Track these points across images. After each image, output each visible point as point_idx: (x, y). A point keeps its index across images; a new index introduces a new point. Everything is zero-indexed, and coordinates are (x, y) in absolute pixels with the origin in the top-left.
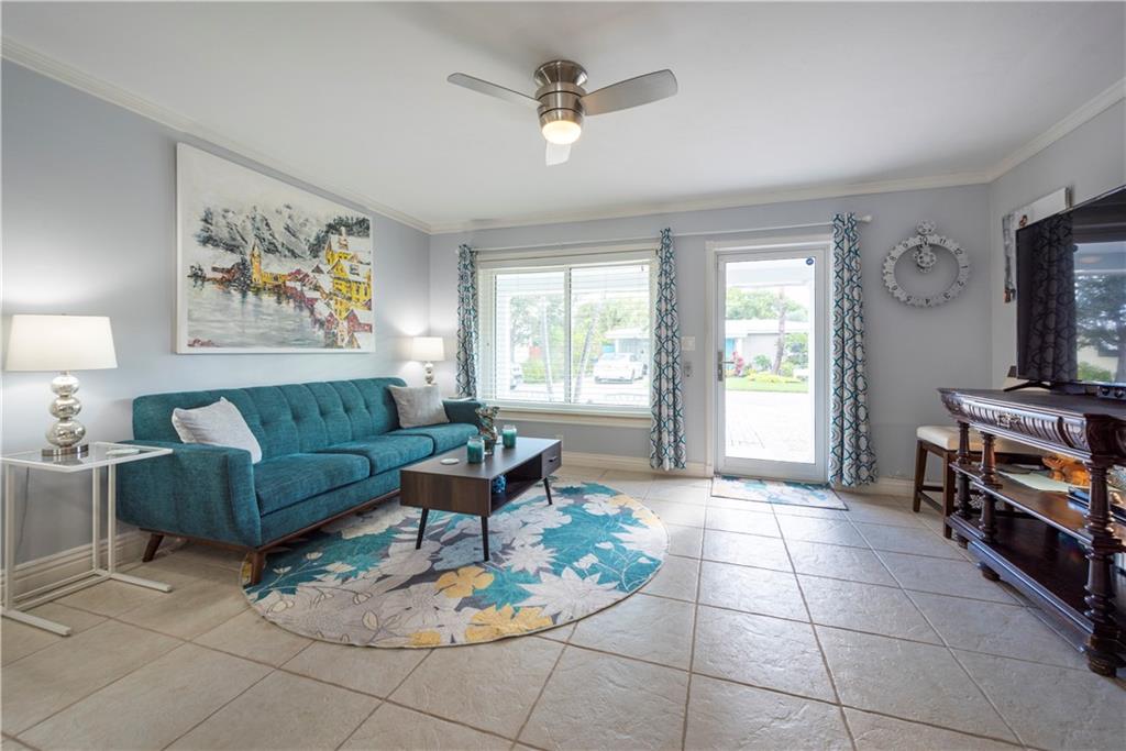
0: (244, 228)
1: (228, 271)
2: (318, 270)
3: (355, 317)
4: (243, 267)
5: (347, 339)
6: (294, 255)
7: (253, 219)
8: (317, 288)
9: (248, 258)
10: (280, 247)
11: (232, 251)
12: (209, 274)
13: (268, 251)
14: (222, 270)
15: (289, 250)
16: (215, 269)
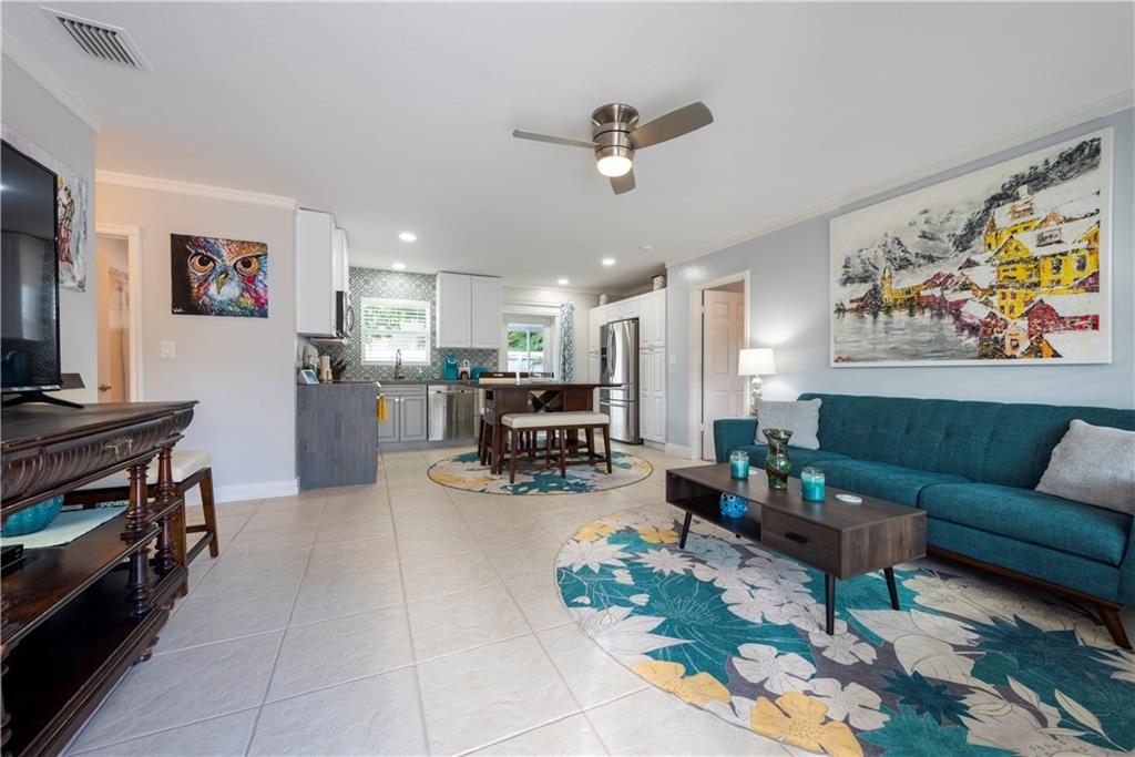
0: (876, 258)
1: (862, 299)
2: (970, 264)
3: (1049, 310)
4: (875, 292)
5: (1025, 345)
6: (931, 259)
7: (884, 245)
8: (965, 287)
9: (879, 283)
10: (913, 260)
11: (865, 281)
12: (848, 306)
13: (901, 268)
14: (857, 300)
15: (924, 257)
16: (852, 301)
